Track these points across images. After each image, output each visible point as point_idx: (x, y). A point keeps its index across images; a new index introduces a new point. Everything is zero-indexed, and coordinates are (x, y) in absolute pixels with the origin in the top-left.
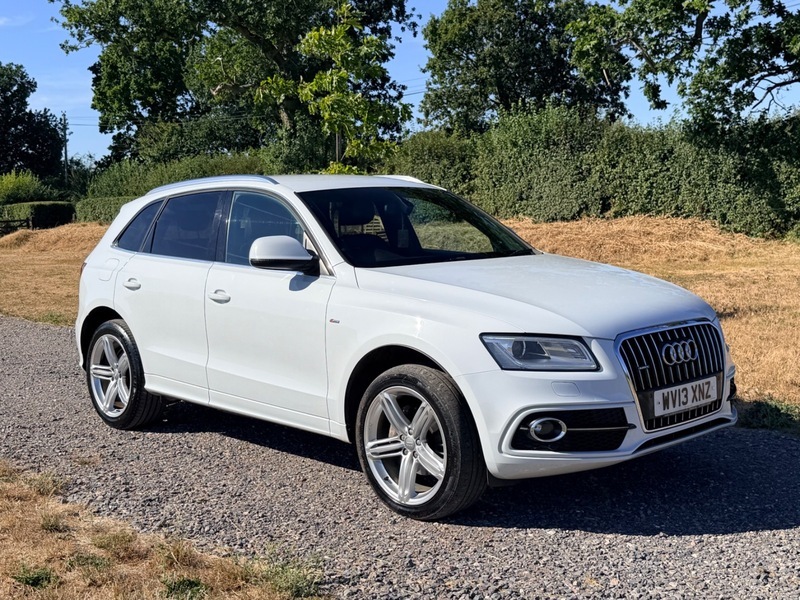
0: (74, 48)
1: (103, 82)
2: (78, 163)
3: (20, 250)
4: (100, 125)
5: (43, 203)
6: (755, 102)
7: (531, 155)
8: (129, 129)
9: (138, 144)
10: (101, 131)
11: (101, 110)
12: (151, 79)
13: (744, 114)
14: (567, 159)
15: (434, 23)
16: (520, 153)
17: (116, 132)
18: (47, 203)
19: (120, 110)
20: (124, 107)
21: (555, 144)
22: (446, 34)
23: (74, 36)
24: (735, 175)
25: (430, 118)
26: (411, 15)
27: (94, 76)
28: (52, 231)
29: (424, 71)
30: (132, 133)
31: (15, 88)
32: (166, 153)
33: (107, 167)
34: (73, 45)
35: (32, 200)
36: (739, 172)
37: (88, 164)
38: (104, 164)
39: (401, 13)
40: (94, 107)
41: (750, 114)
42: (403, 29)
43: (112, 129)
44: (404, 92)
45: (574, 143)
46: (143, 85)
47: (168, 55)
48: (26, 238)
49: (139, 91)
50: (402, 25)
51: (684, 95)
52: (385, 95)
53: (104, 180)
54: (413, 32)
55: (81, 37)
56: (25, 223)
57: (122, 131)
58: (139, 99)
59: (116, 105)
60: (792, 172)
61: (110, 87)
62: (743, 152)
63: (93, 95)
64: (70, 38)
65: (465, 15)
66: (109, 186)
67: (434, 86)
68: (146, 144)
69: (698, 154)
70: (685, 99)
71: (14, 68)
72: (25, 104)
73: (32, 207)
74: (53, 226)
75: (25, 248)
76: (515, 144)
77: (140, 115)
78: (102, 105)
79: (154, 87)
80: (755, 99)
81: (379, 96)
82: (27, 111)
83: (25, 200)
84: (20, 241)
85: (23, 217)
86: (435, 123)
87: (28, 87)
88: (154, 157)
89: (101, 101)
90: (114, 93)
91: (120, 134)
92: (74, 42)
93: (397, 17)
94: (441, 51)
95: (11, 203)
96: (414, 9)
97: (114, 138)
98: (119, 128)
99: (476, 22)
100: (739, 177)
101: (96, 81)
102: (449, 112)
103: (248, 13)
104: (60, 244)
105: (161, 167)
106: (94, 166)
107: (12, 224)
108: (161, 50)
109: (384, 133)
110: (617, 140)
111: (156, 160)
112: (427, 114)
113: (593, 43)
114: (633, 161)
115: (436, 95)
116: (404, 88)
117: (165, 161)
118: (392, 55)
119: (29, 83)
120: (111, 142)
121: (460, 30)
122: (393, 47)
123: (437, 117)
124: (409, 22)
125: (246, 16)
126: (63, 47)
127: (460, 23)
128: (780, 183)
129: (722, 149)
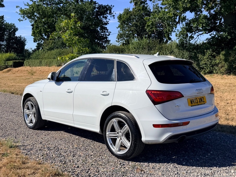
0: (21, 20)
1: (34, 29)
2: (28, 50)
3: (8, 73)
4: (34, 40)
5: (16, 61)
6: (194, 39)
7: (139, 51)
8: (41, 41)
9: (43, 46)
10: (34, 42)
11: (34, 36)
12: (47, 28)
13: (191, 42)
14: (147, 52)
15: (120, 15)
16: (136, 51)
17: (38, 42)
18: (17, 61)
19: (39, 36)
20: (40, 36)
21: (144, 48)
22: (123, 18)
23: (22, 17)
24: (188, 58)
25: (119, 40)
26: (113, 13)
27: (32, 27)
28: (17, 68)
29: (117, 28)
30: (42, 43)
31: (12, 30)
32: (51, 48)
33: (35, 51)
34: (21, 19)
35: (13, 60)
36: (189, 57)
37: (30, 51)
38: (34, 51)
39: (110, 12)
40: (32, 35)
41: (192, 42)
42: (111, 17)
43: (37, 41)
44: (111, 33)
45: (149, 48)
46: (45, 30)
47: (52, 22)
48: (10, 70)
49: (44, 31)
50: (111, 16)
51: (177, 37)
52: (105, 34)
53: (34, 55)
54: (113, 18)
55: (24, 17)
56: (11, 66)
57: (39, 42)
58: (44, 33)
59: (38, 35)
60: (202, 57)
61: (36, 30)
62: (190, 51)
63: (32, 32)
64: (21, 18)
65: (128, 13)
66: (35, 57)
67: (120, 32)
68: (45, 46)
69: (179, 52)
70: (177, 38)
71: (12, 24)
72: (15, 34)
73: (13, 62)
74: (17, 67)
75: (9, 73)
76: (135, 48)
77: (44, 38)
78: (34, 35)
79: (48, 30)
80: (194, 38)
81: (103, 34)
82: (16, 36)
83: (11, 60)
84: (9, 71)
85: (11, 65)
86: (121, 41)
87: (16, 30)
88: (47, 49)
89: (34, 34)
90: (37, 32)
91: (39, 43)
92: (22, 19)
93: (109, 13)
94: (122, 23)
95: (8, 61)
96: (114, 12)
97: (37, 44)
98: (39, 41)
99: (131, 15)
100: (189, 58)
101: (33, 29)
102: (124, 39)
103: (68, 12)
104: (19, 72)
105: (49, 52)
106: (32, 51)
107: (8, 66)
108: (50, 20)
109: (104, 44)
110: (160, 48)
111: (48, 50)
112: (118, 39)
113: (151, 23)
114: (163, 53)
115: (121, 34)
116: (110, 32)
117: (50, 50)
118: (108, 23)
119: (16, 28)
120: (36, 45)
121: (127, 17)
122: (108, 21)
123: (121, 40)
124: (112, 15)
125: (67, 13)
126: (19, 20)
127: (127, 15)
128: (199, 60)
129: (185, 51)
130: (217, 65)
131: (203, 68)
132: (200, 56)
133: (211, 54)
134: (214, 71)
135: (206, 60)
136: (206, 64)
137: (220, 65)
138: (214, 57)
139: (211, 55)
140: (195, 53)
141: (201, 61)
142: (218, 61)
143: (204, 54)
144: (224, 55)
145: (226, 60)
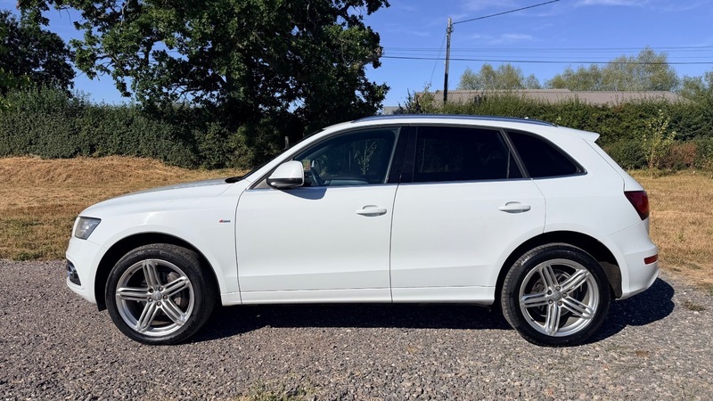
7: (37, 117)
14: (64, 121)
16: (28, 115)
21: (54, 111)
24: (171, 136)
36: (173, 134)
60: (201, 136)
62: (174, 123)
69: (148, 123)
100: (173, 137)
114: (109, 125)
128: (195, 141)
129: (162, 121)
130: (231, 151)
131: (205, 158)
132: (196, 133)
133: (220, 131)
134: (227, 163)
135: (210, 142)
136: (210, 149)
137: (237, 153)
138: (225, 136)
139: (219, 133)
140: (186, 127)
141: (200, 143)
142: (233, 145)
143: (205, 129)
144: (245, 133)
145: (249, 143)
